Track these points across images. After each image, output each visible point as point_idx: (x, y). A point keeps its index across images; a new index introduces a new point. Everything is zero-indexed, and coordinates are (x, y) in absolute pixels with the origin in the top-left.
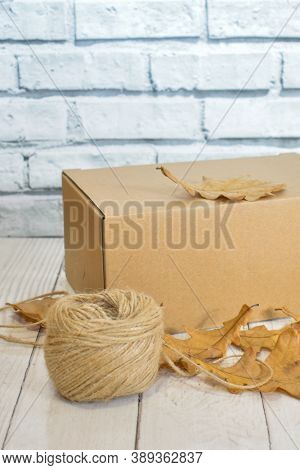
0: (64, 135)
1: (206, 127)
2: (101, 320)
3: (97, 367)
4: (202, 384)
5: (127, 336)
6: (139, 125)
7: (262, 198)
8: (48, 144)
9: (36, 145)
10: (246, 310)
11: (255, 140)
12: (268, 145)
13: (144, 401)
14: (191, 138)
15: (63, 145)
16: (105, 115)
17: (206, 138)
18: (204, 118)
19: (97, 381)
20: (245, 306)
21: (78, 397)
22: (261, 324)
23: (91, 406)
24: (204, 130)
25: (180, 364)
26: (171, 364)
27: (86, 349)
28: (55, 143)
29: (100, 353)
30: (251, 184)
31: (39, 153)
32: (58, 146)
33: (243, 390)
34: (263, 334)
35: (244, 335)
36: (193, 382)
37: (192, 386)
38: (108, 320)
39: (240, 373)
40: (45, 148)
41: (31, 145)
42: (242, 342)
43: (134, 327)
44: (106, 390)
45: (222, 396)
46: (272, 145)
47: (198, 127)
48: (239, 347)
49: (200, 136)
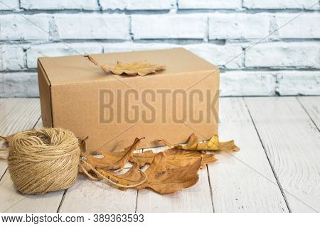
0: (47, 37)
1: (132, 32)
2: (40, 146)
3: (36, 174)
4: (105, 184)
5: (53, 155)
6: (92, 31)
7: (148, 74)
8: (38, 42)
9: (30, 43)
10: (137, 141)
11: (162, 40)
12: (170, 43)
13: (67, 194)
14: (124, 38)
15: (46, 43)
16: (71, 25)
17: (132, 38)
18: (131, 27)
19: (36, 182)
20: (137, 138)
21: (26, 191)
22: (149, 150)
23: (34, 197)
24: (131, 34)
25: (91, 172)
26: (86, 172)
27: (28, 163)
28: (42, 42)
29: (37, 165)
30: (145, 66)
31: (32, 47)
32: (44, 43)
33: (127, 188)
34: (149, 155)
35: (137, 156)
36: (99, 183)
37: (98, 186)
38: (44, 145)
39: (127, 178)
40: (35, 44)
41: (27, 43)
42: (135, 160)
43: (58, 150)
44: (42, 188)
45: (115, 192)
46: (172, 43)
47: (128, 32)
48: (133, 163)
49: (129, 37)
